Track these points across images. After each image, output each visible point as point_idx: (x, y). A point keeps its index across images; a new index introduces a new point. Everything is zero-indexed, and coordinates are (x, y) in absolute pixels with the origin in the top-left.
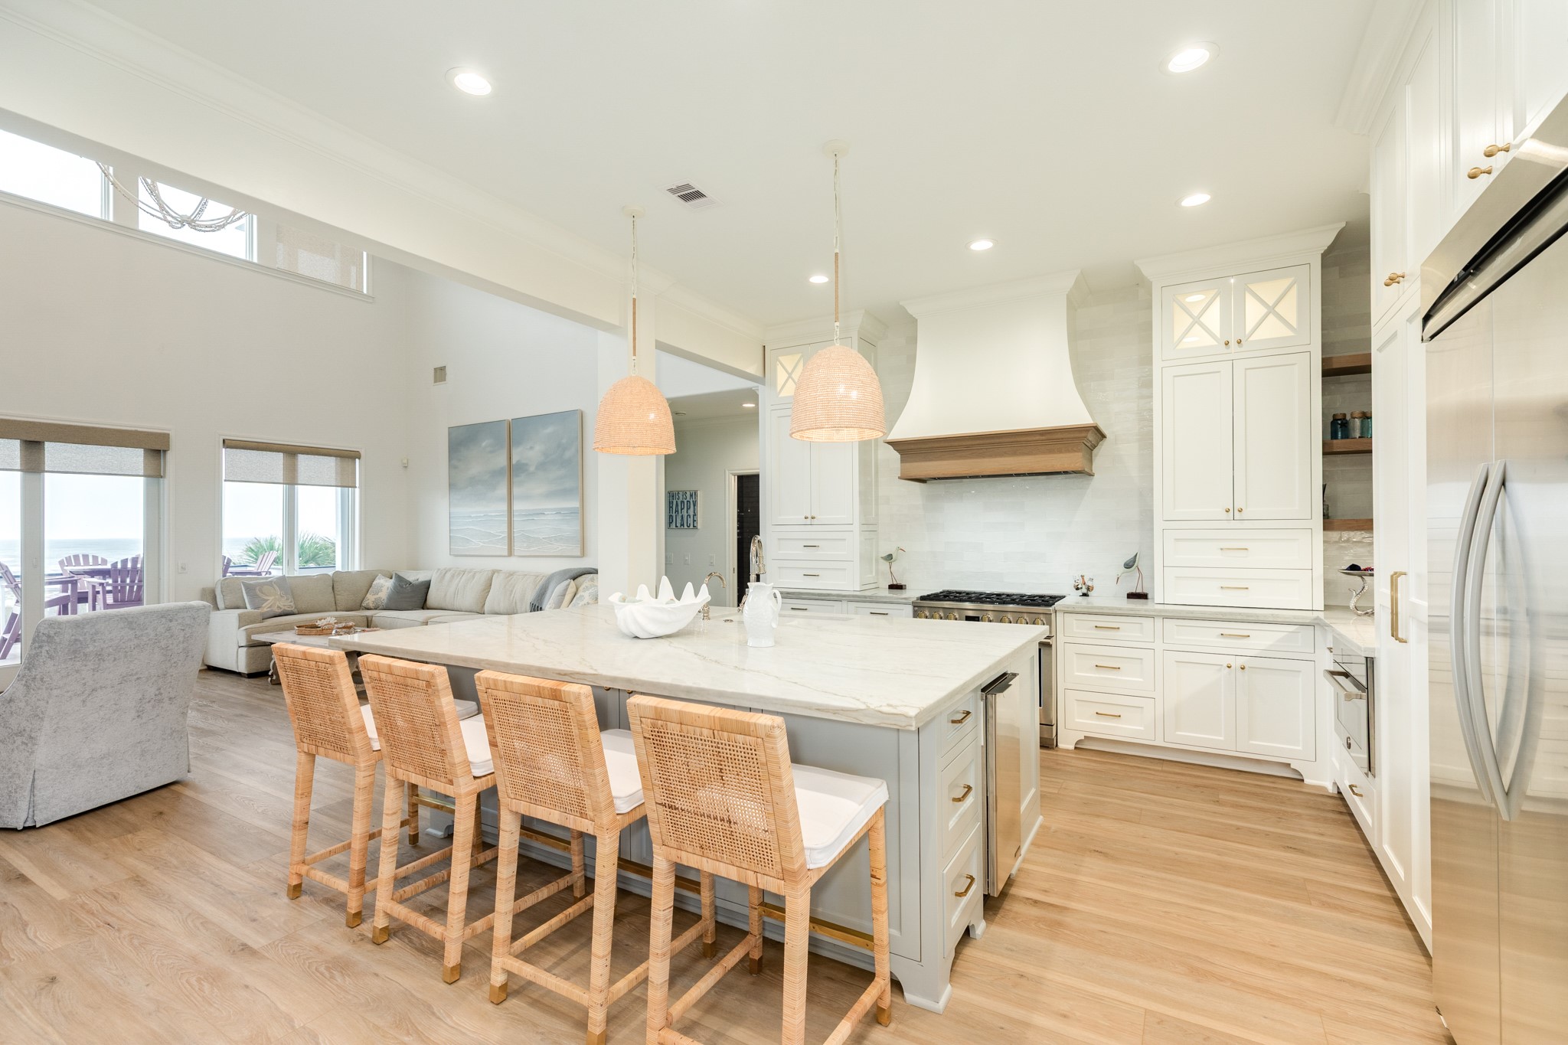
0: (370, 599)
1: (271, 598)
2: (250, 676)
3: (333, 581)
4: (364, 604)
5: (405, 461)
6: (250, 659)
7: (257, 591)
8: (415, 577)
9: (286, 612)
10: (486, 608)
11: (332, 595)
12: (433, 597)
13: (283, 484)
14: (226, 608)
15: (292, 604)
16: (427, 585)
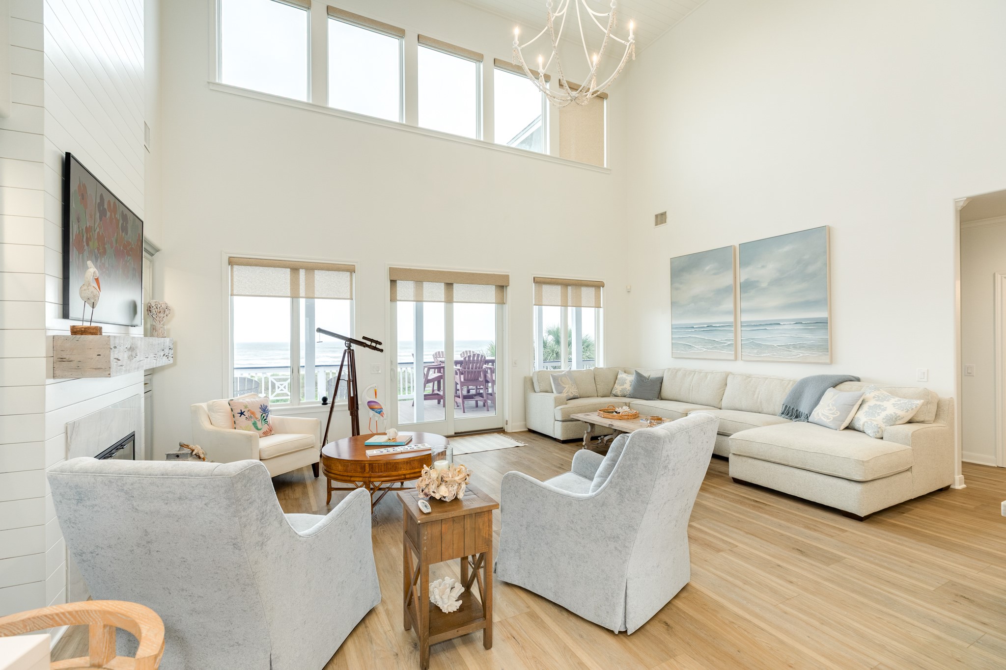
0: (618, 389)
1: (567, 386)
2: (564, 442)
3: (594, 374)
4: (614, 392)
5: (629, 288)
6: (565, 430)
7: (559, 381)
8: (651, 373)
9: (575, 397)
10: (724, 403)
11: (595, 385)
12: (667, 390)
13: (561, 306)
14: (541, 392)
15: (577, 390)
16: (661, 381)
